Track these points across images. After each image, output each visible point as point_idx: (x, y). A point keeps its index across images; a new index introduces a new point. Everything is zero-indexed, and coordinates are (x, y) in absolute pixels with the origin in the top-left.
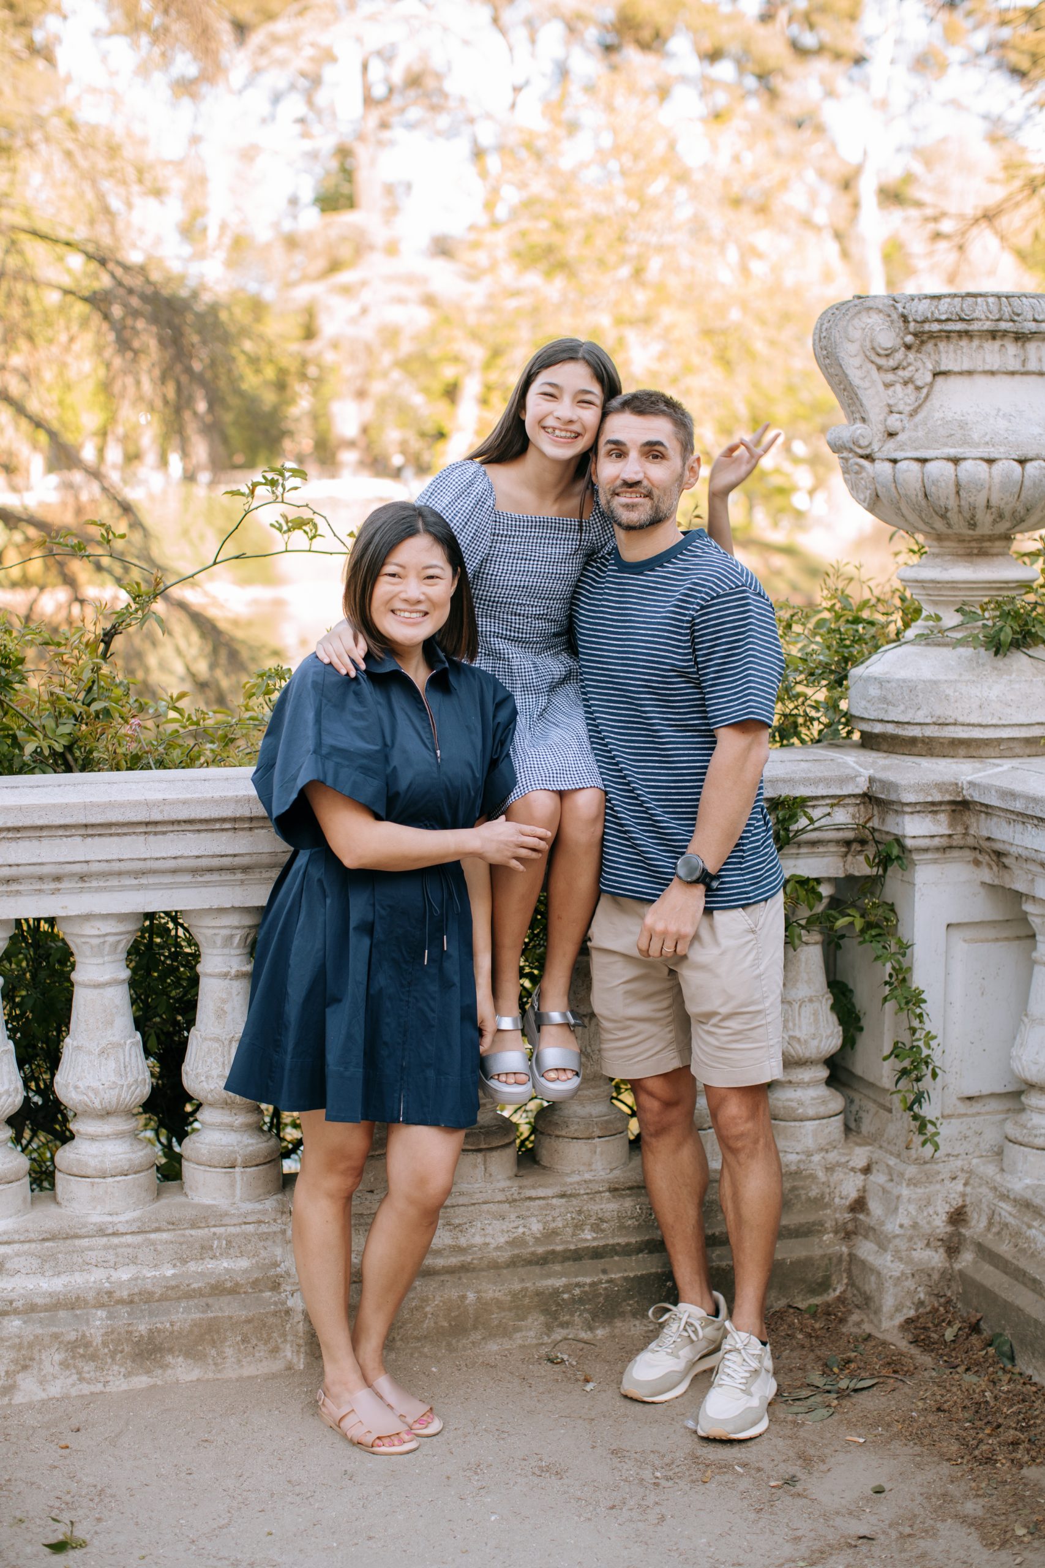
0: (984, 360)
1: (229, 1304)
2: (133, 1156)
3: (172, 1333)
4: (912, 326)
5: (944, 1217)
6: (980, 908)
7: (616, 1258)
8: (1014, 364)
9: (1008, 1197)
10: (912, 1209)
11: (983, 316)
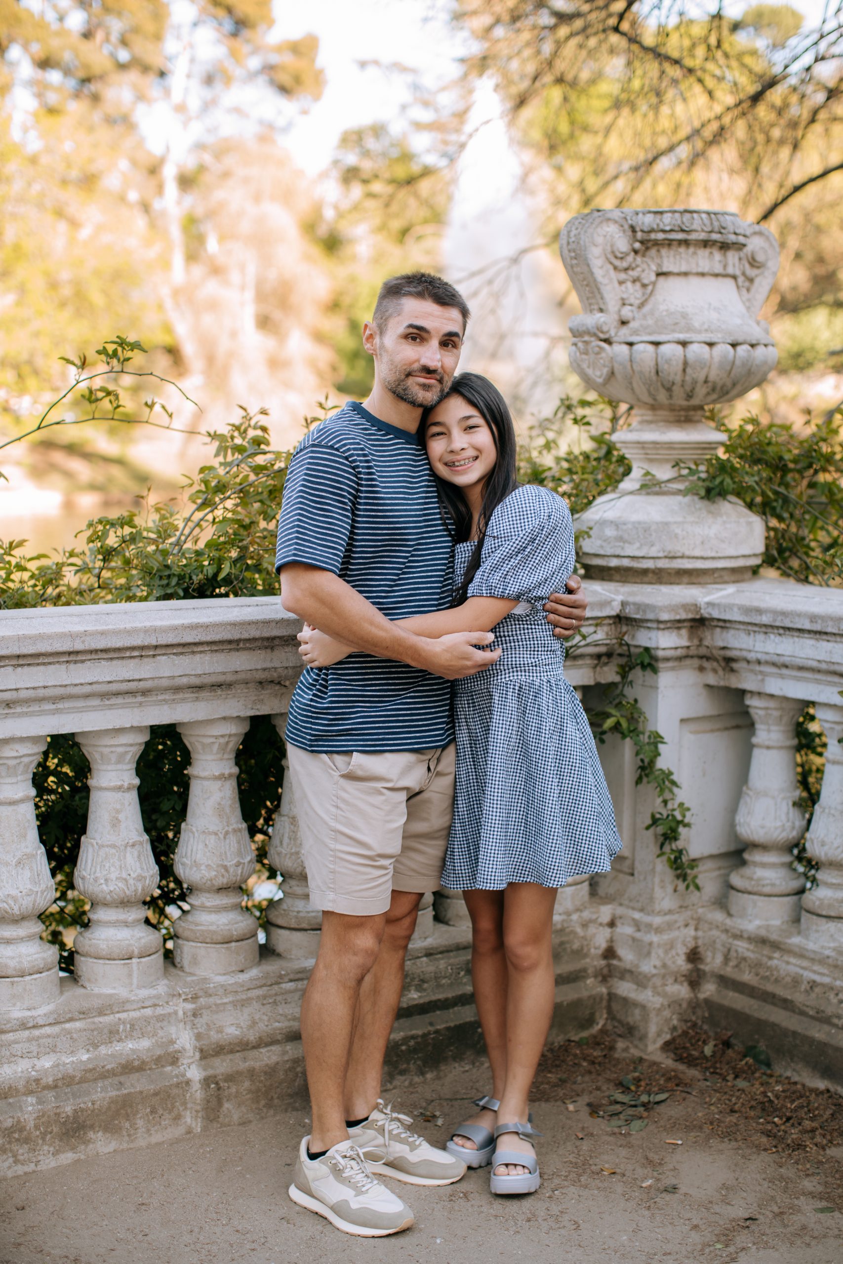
0: (697, 264)
1: (138, 1080)
2: (45, 955)
3: (93, 1111)
4: (639, 235)
5: (683, 957)
6: (702, 705)
7: (438, 1012)
8: (718, 269)
9: (741, 936)
10: (661, 952)
11: (699, 229)
